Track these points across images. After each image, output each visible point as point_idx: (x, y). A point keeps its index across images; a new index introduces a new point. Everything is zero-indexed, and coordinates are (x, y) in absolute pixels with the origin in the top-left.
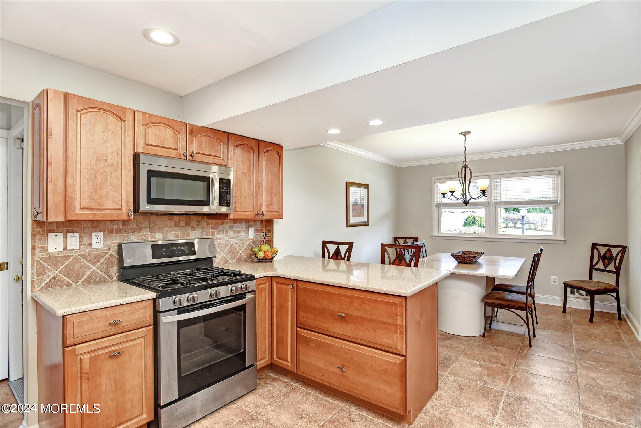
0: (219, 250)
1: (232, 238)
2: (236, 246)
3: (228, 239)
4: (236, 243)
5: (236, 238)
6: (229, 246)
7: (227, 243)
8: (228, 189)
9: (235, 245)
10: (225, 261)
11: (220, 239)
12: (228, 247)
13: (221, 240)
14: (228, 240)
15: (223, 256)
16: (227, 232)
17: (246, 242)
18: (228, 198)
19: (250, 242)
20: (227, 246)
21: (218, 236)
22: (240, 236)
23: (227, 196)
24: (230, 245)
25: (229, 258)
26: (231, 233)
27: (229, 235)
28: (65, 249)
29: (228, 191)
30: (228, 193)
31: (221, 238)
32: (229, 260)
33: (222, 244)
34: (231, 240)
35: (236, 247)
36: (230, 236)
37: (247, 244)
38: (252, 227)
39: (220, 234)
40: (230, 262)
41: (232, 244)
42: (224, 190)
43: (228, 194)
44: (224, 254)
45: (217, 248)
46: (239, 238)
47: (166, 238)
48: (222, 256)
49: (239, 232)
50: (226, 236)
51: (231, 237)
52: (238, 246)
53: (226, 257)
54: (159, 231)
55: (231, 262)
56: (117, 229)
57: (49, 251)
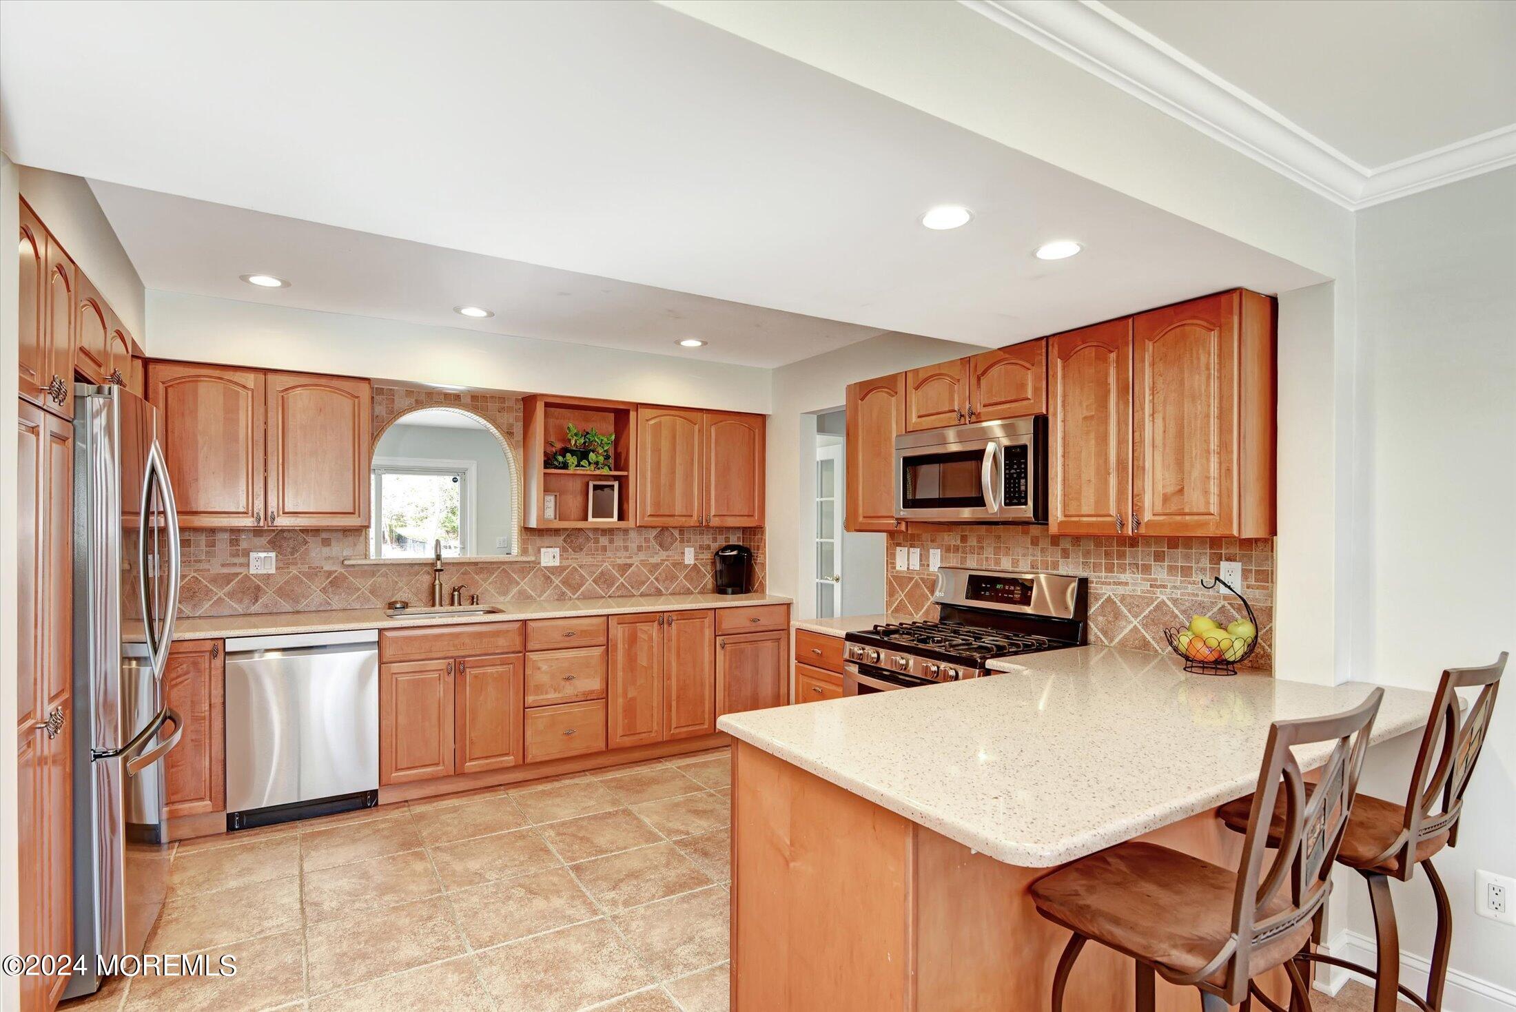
0: (1126, 611)
1: (1164, 587)
2: (1175, 609)
3: (1151, 586)
4: (1175, 601)
5: (1175, 587)
6: (1154, 605)
7: (1147, 598)
8: (1023, 466)
9: (1172, 606)
10: (1142, 642)
11: (1126, 584)
12: (1151, 608)
13: (1130, 587)
14: (1149, 588)
15: (1135, 626)
16: (1146, 569)
17: (1213, 603)
18: (1023, 488)
19: (1226, 605)
20: (1148, 605)
21: (1122, 576)
22: (1189, 583)
23: (1019, 483)
24: (1156, 603)
25: (1153, 638)
26: (1160, 573)
27: (1152, 576)
28: (908, 568)
29: (1022, 472)
30: (1023, 475)
31: (1130, 581)
32: (1153, 642)
33: (1131, 596)
34: (1158, 590)
35: (1176, 612)
36: (1156, 580)
37: (1215, 609)
38: (1235, 560)
39: (1128, 572)
40: (1158, 648)
41: (1163, 602)
42: (1013, 471)
43: (1023, 478)
44: (1138, 625)
45: (1119, 604)
46: (1186, 588)
47: (1017, 567)
48: (1131, 626)
49: (1186, 571)
50: (1144, 579)
51: (1159, 583)
52: (1184, 612)
53: (1143, 631)
54: (1007, 554)
55: (1160, 651)
56: (954, 545)
57: (897, 568)
